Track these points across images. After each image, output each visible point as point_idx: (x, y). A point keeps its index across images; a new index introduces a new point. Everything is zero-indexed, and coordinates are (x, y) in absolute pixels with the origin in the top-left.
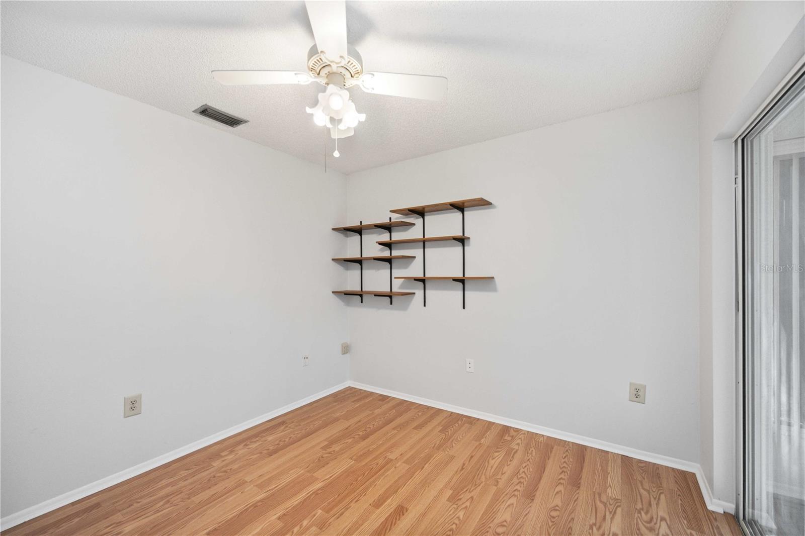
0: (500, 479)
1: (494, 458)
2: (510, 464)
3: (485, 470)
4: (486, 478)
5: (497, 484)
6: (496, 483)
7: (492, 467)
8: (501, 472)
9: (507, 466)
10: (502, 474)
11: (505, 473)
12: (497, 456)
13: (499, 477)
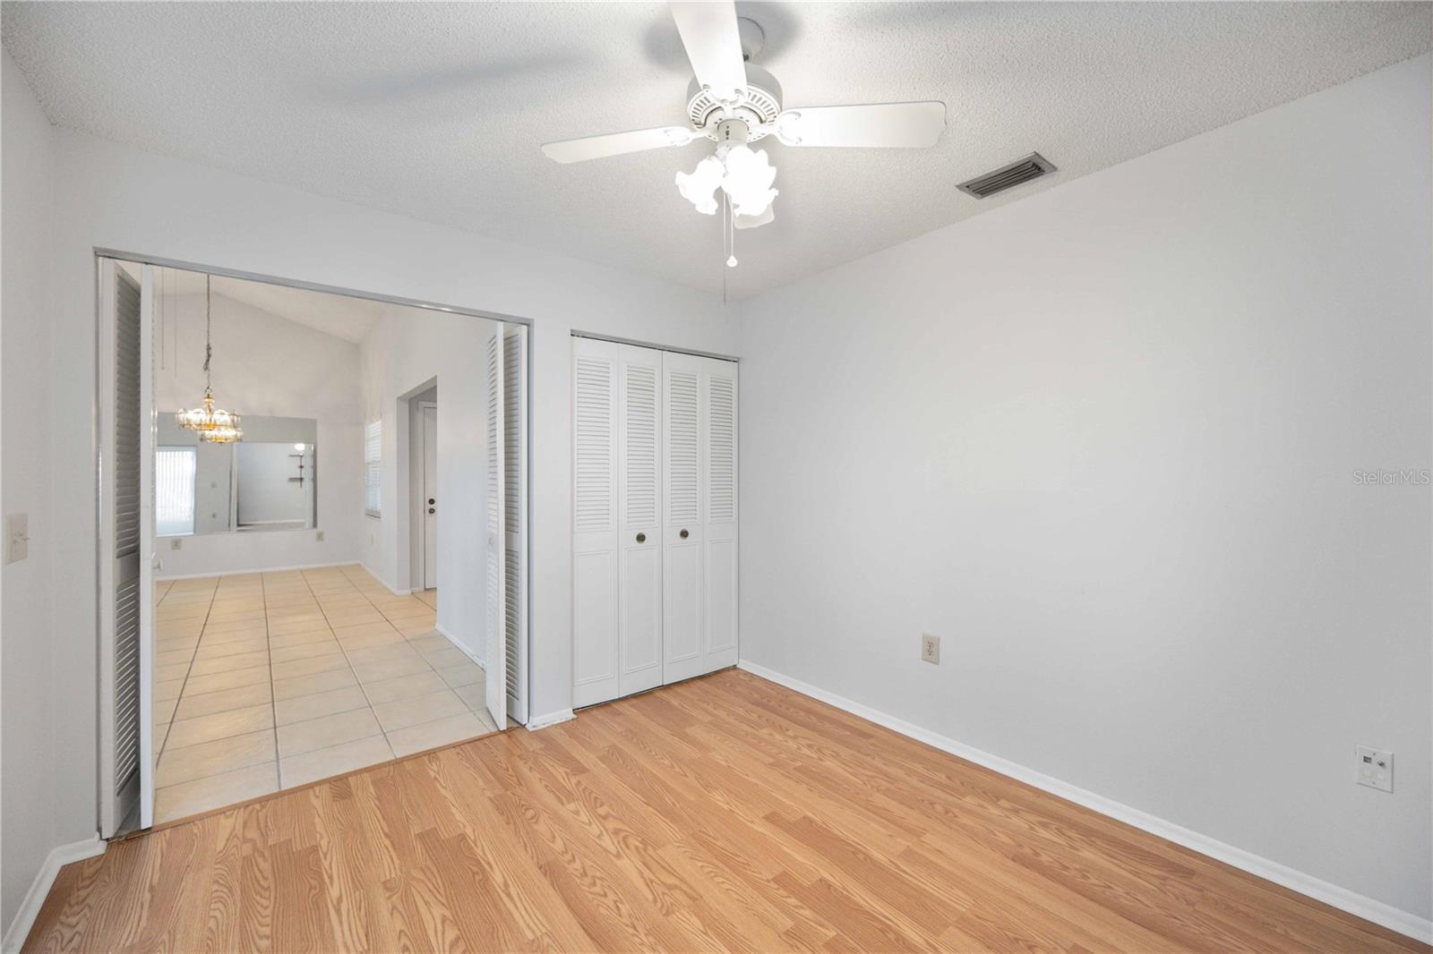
0: (389, 898)
1: (443, 922)
2: (399, 938)
3: (432, 888)
4: (414, 878)
5: (385, 887)
6: (388, 886)
7: (427, 903)
8: (400, 908)
9: (401, 932)
10: (394, 908)
11: (392, 914)
12: (443, 934)
13: (394, 898)
